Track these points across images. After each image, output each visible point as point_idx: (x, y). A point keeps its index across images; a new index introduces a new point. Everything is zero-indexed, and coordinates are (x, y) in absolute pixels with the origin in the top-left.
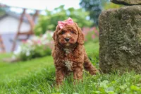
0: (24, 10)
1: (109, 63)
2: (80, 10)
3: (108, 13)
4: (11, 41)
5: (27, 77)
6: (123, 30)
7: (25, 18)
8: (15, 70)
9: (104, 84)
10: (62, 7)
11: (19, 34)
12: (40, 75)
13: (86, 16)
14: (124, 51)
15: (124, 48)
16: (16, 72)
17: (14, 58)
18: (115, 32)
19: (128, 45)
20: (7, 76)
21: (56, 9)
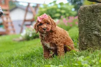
0: (29, 4)
1: (85, 43)
2: (67, 4)
3: (85, 8)
4: (20, 25)
5: (29, 52)
6: (95, 20)
7: (29, 9)
8: (21, 47)
9: (81, 59)
10: (55, 2)
11: (25, 21)
12: (38, 51)
13: (71, 8)
14: (95, 35)
15: (96, 33)
16: (22, 49)
17: (21, 38)
18: (90, 22)
19: (99, 31)
20: (15, 52)
21: (50, 3)
